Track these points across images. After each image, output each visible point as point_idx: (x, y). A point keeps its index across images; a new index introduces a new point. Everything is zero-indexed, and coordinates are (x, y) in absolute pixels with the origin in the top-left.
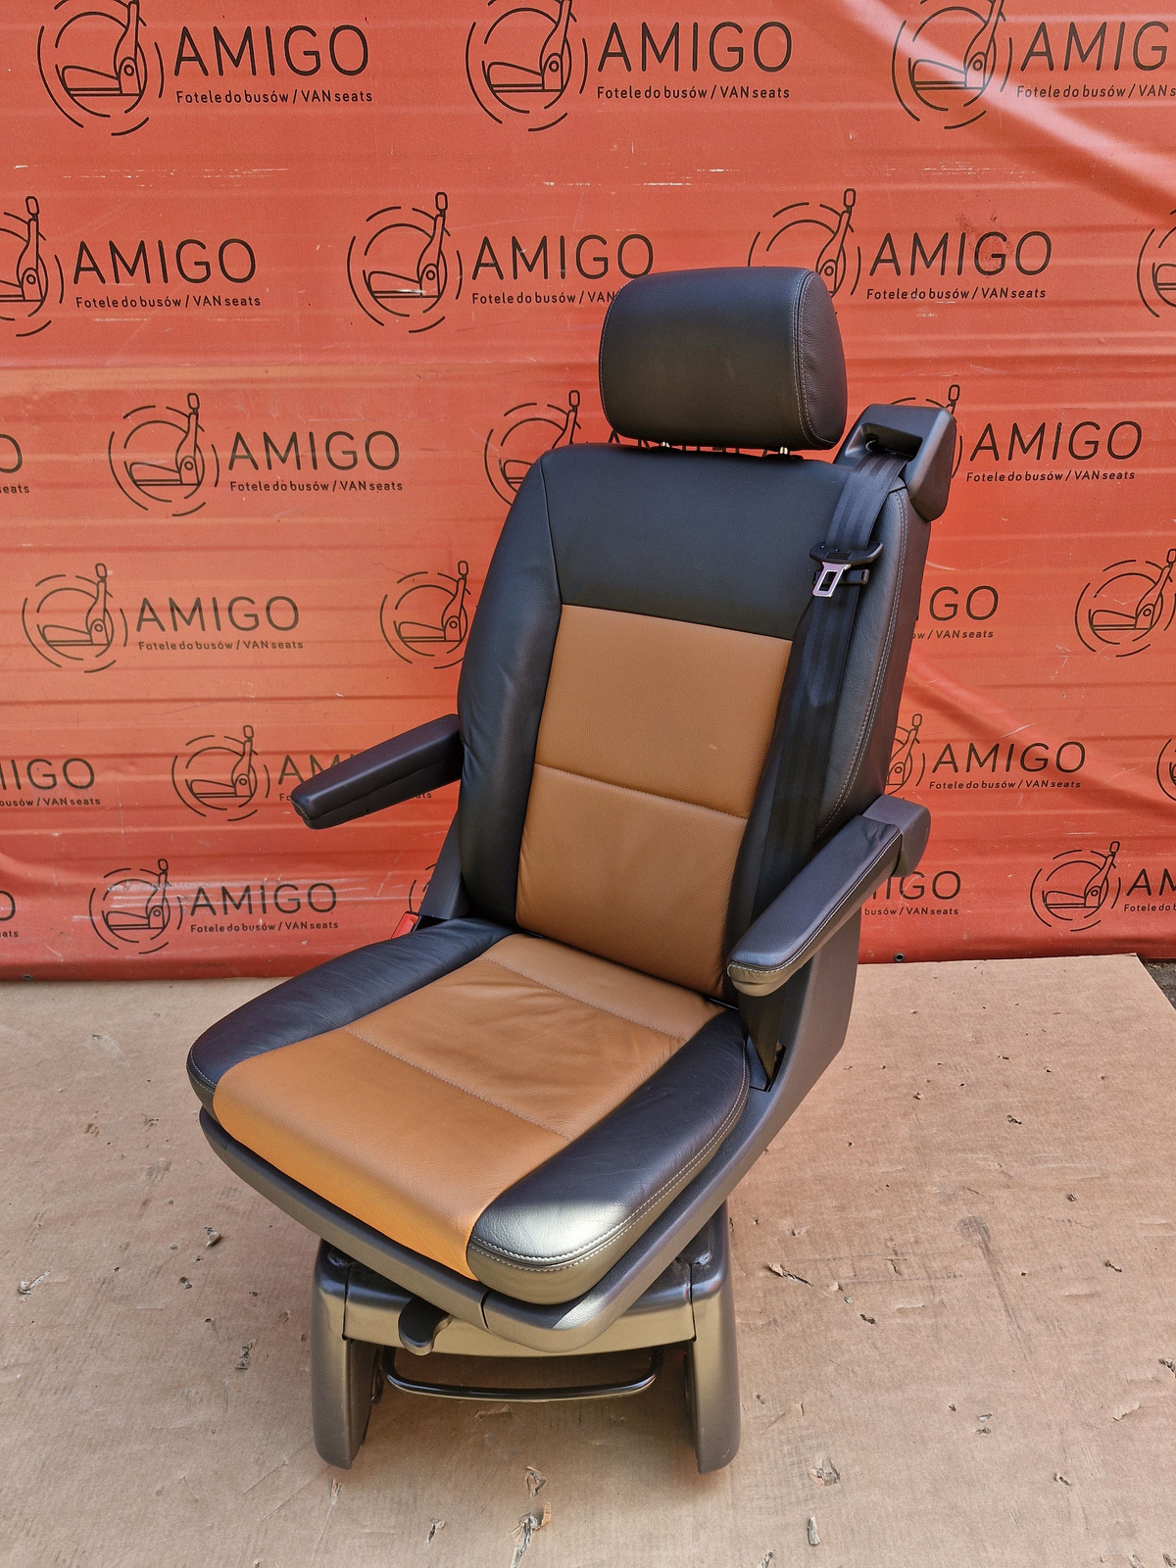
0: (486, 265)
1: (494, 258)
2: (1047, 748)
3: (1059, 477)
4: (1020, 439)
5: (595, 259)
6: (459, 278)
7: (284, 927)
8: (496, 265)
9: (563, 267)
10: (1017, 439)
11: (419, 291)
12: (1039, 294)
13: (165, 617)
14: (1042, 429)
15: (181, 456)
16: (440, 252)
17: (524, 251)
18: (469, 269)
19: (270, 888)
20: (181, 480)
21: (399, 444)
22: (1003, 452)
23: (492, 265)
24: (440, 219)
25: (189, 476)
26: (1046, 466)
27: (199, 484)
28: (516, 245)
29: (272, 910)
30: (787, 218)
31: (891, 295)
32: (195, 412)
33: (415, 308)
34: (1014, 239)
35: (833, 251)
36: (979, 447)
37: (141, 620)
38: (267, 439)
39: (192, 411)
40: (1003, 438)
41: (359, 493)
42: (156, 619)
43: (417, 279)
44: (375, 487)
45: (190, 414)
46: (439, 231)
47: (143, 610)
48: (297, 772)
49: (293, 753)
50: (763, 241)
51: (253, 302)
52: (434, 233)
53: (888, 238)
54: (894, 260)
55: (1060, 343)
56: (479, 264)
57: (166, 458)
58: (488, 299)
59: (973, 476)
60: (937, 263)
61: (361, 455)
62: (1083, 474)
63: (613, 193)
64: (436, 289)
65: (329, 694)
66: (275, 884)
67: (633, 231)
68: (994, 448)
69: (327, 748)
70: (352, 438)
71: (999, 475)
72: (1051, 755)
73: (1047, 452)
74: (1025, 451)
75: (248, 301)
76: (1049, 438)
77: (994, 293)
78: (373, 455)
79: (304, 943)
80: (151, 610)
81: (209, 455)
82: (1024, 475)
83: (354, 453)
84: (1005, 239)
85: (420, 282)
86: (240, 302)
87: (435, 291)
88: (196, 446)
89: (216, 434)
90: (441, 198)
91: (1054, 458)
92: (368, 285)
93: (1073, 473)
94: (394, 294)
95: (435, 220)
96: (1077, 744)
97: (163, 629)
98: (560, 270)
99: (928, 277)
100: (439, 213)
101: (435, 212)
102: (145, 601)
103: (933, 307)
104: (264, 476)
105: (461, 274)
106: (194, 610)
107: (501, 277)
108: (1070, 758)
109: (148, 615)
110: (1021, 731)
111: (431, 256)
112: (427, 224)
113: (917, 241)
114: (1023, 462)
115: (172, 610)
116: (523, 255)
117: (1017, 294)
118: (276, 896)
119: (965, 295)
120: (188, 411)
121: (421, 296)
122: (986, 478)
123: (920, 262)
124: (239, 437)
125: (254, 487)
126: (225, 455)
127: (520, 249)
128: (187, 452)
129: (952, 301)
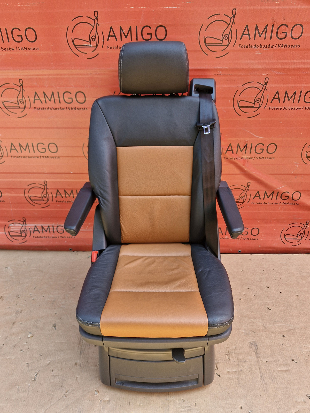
0: (112, 36)
1: (114, 34)
2: (289, 193)
3: (300, 109)
4: (288, 96)
5: (148, 34)
6: (103, 41)
7: (60, 237)
8: (115, 36)
9: (137, 37)
10: (286, 96)
11: (90, 45)
12: (298, 46)
13: (18, 148)
14: (295, 93)
15: (19, 99)
16: (96, 32)
17: (124, 31)
18: (106, 38)
19: (55, 226)
20: (19, 107)
21: (86, 95)
22: (282, 100)
23: (113, 36)
24: (96, 20)
25: (21, 105)
26: (296, 105)
27: (25, 108)
28: (121, 29)
29: (56, 233)
30: (212, 19)
31: (247, 47)
32: (22, 85)
33: (89, 51)
34: (291, 26)
35: (228, 31)
36: (274, 98)
37: (11, 149)
38: (45, 94)
39: (21, 85)
40: (282, 96)
41: (74, 111)
42: (15, 149)
43: (89, 41)
44: (79, 109)
45: (20, 86)
46: (96, 24)
47: (11, 146)
48: (61, 194)
49: (59, 189)
50: (204, 28)
51: (37, 49)
52: (94, 25)
53: (247, 26)
54: (249, 34)
55: (304, 63)
56: (109, 36)
57: (14, 100)
58: (113, 48)
59: (271, 108)
60: (263, 35)
61: (74, 99)
62: (308, 108)
63: (153, 11)
64: (95, 44)
65: (69, 172)
66: (56, 225)
67: (160, 24)
68: (279, 99)
69: (69, 188)
70: (71, 94)
71: (280, 108)
72: (290, 195)
73: (297, 100)
74: (289, 100)
75: (35, 49)
76: (297, 96)
77: (282, 46)
78: (78, 99)
79: (66, 242)
80: (14, 146)
81: (27, 99)
82: (288, 108)
83: (72, 98)
84: (287, 27)
85: (90, 42)
86: (33, 49)
87: (95, 45)
88: (23, 96)
89: (29, 92)
90: (96, 13)
91: (299, 102)
92: (74, 43)
93: (304, 108)
94: (82, 46)
95: (94, 20)
96: (299, 192)
97: (18, 152)
98: (136, 38)
99: (260, 40)
100: (95, 18)
101: (94, 18)
102: (12, 144)
103: (261, 51)
104: (44, 105)
105: (103, 39)
106: (26, 146)
107: (117, 40)
108: (296, 196)
109: (13, 148)
110: (281, 188)
111: (93, 33)
112: (92, 22)
113: (257, 27)
114: (288, 104)
115: (20, 146)
116: (124, 33)
117: (290, 46)
118: (57, 229)
119: (272, 47)
120: (20, 85)
121: (91, 47)
122: (275, 109)
123: (257, 35)
124: (36, 93)
125: (42, 109)
126: (32, 99)
127: (123, 31)
128: (20, 98)
129: (268, 49)
